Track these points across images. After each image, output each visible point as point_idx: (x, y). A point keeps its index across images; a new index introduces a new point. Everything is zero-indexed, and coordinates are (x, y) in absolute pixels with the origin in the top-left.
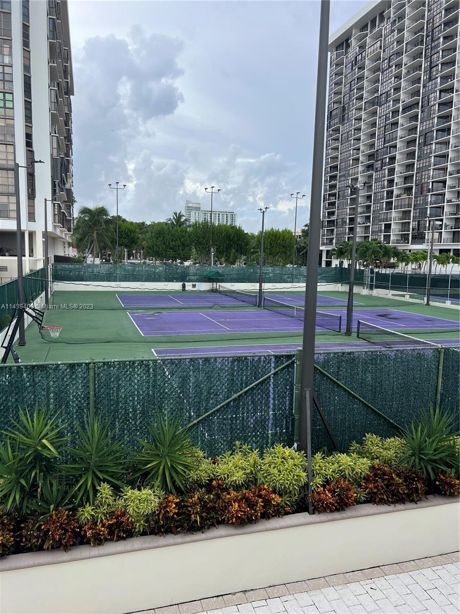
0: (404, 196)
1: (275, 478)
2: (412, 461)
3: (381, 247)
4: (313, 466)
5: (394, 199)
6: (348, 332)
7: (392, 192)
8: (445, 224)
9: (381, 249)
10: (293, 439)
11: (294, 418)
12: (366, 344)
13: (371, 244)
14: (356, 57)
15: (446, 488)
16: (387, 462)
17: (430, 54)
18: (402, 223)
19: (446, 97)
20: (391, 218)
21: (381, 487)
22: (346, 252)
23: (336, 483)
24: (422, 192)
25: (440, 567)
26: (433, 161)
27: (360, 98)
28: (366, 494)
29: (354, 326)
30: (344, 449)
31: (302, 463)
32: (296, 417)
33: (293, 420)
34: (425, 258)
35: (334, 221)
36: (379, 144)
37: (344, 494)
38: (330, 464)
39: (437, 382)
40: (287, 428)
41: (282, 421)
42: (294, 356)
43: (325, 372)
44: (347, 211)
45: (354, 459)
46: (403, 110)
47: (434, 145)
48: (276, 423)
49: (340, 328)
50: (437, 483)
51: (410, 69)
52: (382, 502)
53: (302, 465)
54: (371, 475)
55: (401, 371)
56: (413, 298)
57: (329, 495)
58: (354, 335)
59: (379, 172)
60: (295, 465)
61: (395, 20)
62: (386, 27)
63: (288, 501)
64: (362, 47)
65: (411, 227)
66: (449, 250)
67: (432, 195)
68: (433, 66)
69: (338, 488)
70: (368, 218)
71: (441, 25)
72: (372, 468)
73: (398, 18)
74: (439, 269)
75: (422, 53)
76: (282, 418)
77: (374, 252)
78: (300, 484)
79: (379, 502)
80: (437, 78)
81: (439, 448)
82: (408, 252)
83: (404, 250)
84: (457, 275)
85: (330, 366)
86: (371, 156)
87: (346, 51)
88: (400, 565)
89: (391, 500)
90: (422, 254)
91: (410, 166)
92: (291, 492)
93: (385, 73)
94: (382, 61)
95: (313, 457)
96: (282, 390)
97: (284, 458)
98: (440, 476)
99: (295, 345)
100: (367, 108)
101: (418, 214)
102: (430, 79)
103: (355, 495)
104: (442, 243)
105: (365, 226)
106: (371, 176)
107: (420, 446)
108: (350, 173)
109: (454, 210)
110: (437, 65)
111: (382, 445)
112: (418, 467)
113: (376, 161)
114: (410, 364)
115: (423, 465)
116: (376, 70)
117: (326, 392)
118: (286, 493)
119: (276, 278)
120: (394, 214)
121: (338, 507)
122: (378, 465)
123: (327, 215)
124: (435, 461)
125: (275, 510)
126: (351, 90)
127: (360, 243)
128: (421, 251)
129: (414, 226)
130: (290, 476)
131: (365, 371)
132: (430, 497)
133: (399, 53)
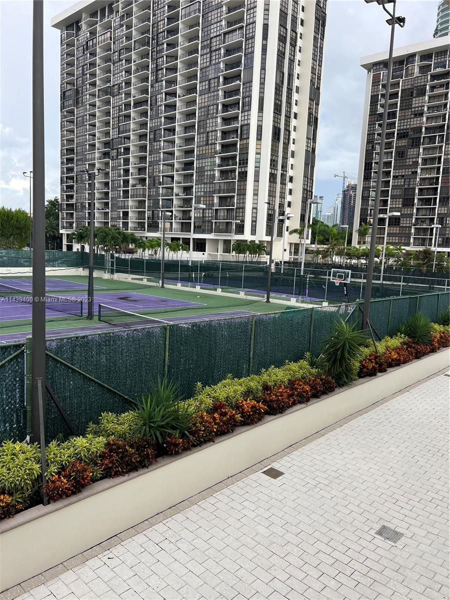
0: (139, 187)
1: (4, 477)
2: (143, 431)
3: (119, 233)
4: (48, 456)
5: (130, 188)
6: (90, 316)
7: (128, 181)
8: (175, 215)
9: (120, 235)
10: (25, 432)
11: (26, 411)
12: (106, 326)
13: (110, 230)
14: (87, 42)
15: (172, 448)
16: (122, 436)
17: (156, 57)
18: (139, 212)
19: (171, 100)
20: (128, 206)
21: (116, 460)
22: (86, 237)
23: (72, 467)
24: (154, 184)
25: (170, 519)
26: (162, 157)
27: (93, 84)
28: (102, 471)
29: (96, 309)
30: (81, 431)
31: (35, 455)
32: (29, 408)
33: (25, 412)
34: (159, 245)
35: (73, 204)
36: (113, 134)
37: (80, 476)
38: (66, 449)
39: (165, 356)
40: (18, 422)
41: (12, 416)
42: (23, 345)
43: (59, 359)
44: (86, 196)
45: (90, 439)
46: (134, 104)
47: (162, 141)
48: (5, 420)
49: (82, 312)
50: (165, 445)
51: (139, 66)
52: (117, 474)
53: (34, 458)
54: (107, 451)
55: (133, 349)
56: (150, 282)
57: (65, 481)
58: (96, 318)
59: (115, 161)
60: (27, 459)
61: (123, 15)
62: (115, 20)
63: (20, 498)
64: (93, 33)
65: (146, 216)
66: (179, 239)
67: (162, 188)
68: (158, 69)
69: (73, 472)
70: (107, 204)
71: (164, 31)
72: (108, 444)
73: (127, 14)
74: (171, 255)
75: (149, 54)
76: (12, 412)
77: (113, 238)
78: (33, 477)
79: (114, 475)
80: (163, 81)
81: (165, 414)
82: (145, 239)
83: (141, 237)
84: (185, 261)
85: (64, 352)
86: (106, 144)
87: (76, 33)
88: (135, 528)
89: (125, 470)
90: (156, 241)
91: (143, 159)
92: (23, 488)
93: (116, 65)
94: (113, 53)
95: (47, 446)
96: (10, 383)
97: (14, 454)
98: (167, 439)
99: (24, 334)
100: (100, 96)
101: (152, 205)
102: (157, 81)
103: (91, 474)
104: (173, 232)
105: (105, 212)
106: (107, 164)
107: (150, 415)
108: (87, 158)
109: (181, 203)
110: (162, 69)
111: (118, 421)
112: (148, 435)
113: (112, 150)
114: (141, 342)
115: (152, 432)
116: (107, 59)
117: (60, 379)
118: (17, 490)
119: (10, 261)
120: (131, 202)
121: (74, 490)
122: (113, 441)
123: (65, 198)
124: (163, 427)
125: (4, 511)
126: (84, 74)
127: (99, 228)
128: (156, 239)
129: (149, 215)
130: (21, 471)
131: (99, 354)
132: (159, 459)
133: (128, 49)
